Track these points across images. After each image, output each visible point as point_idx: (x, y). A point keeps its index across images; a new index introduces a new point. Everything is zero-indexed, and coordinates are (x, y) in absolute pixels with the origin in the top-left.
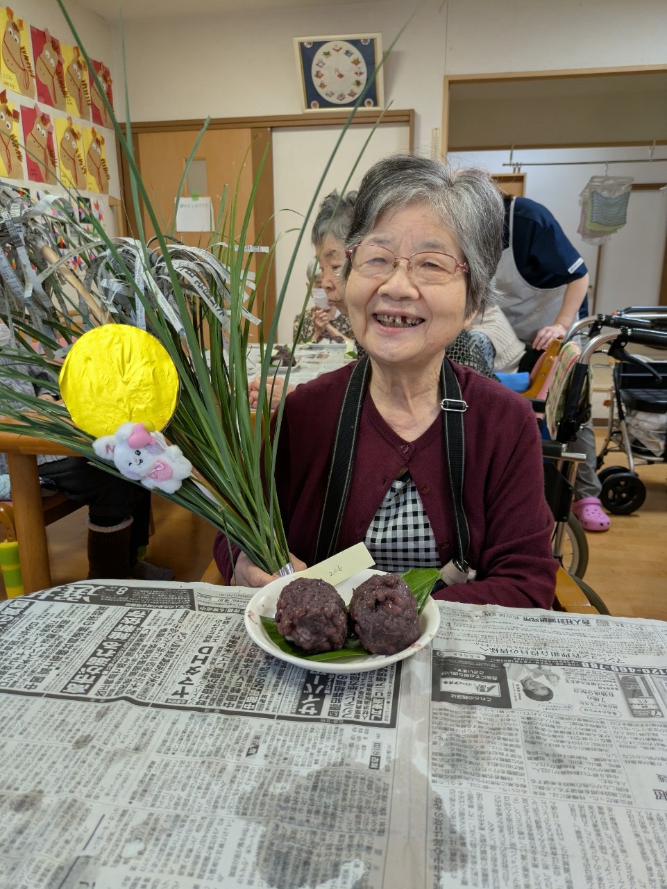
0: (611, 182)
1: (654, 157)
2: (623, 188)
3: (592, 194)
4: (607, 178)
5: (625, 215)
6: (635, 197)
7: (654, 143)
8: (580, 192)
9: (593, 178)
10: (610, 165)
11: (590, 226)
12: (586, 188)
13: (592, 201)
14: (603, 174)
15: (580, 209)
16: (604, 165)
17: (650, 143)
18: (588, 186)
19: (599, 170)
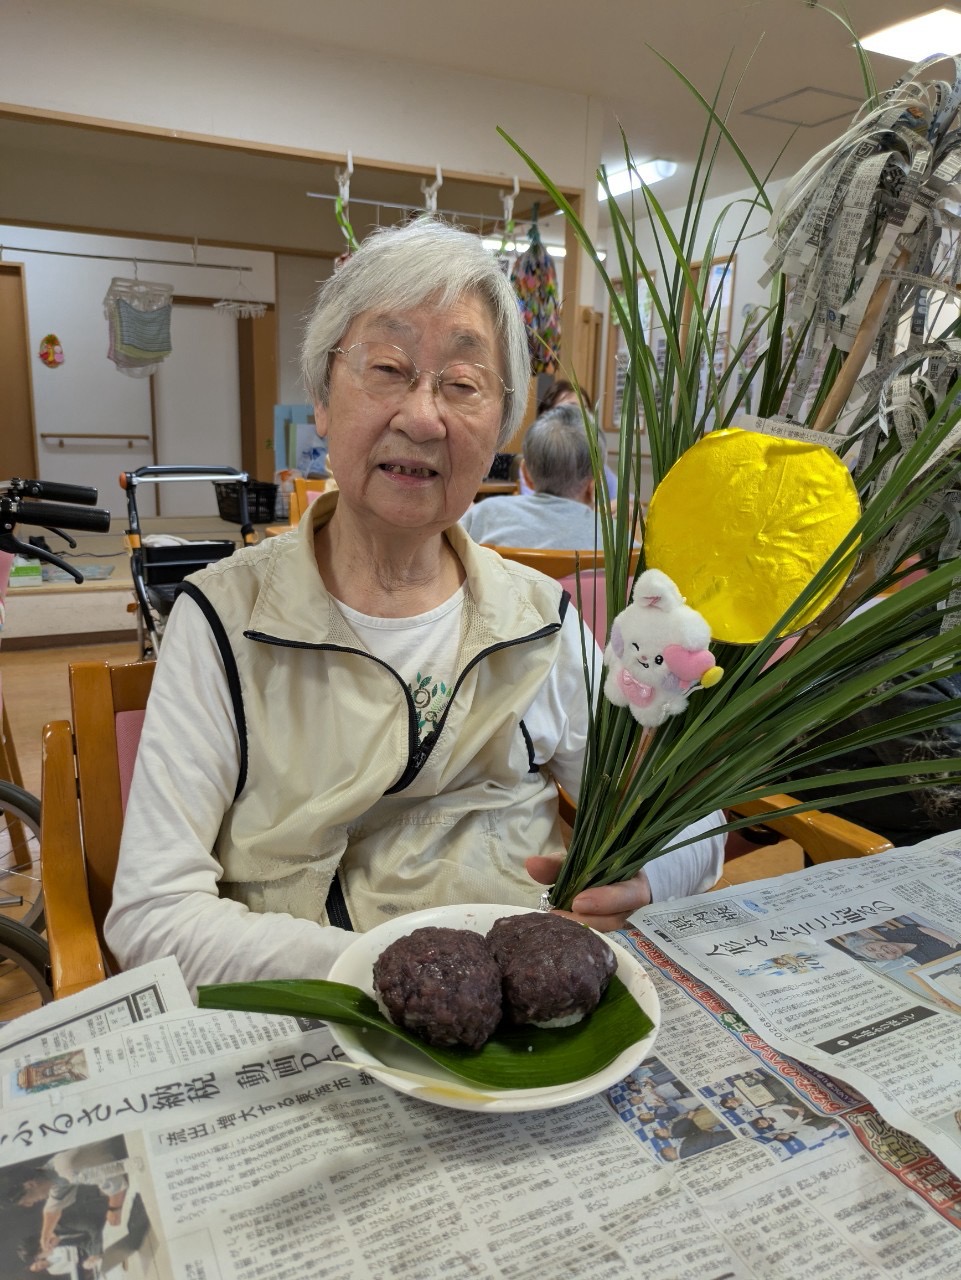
0: (143, 289)
1: (199, 261)
2: (163, 298)
3: (118, 302)
4: (136, 282)
5: (169, 337)
6: (179, 313)
7: (196, 241)
8: (102, 300)
9: (114, 280)
10: (139, 264)
11: (122, 351)
12: (108, 295)
13: (119, 313)
14: (131, 276)
15: (106, 324)
16: (130, 263)
17: (188, 240)
18: (111, 291)
19: (125, 270)
